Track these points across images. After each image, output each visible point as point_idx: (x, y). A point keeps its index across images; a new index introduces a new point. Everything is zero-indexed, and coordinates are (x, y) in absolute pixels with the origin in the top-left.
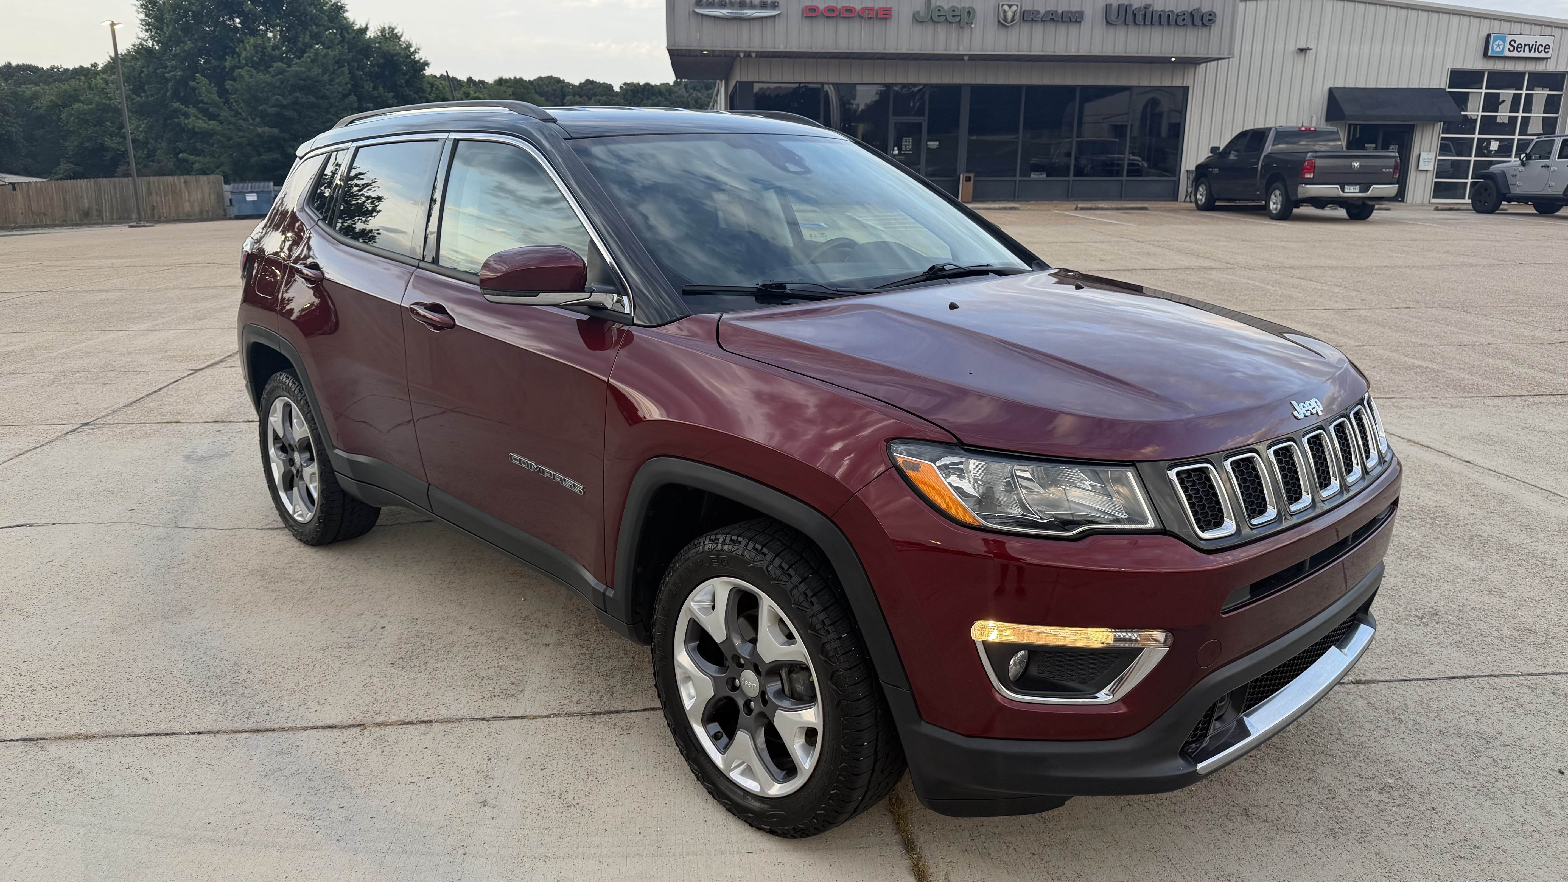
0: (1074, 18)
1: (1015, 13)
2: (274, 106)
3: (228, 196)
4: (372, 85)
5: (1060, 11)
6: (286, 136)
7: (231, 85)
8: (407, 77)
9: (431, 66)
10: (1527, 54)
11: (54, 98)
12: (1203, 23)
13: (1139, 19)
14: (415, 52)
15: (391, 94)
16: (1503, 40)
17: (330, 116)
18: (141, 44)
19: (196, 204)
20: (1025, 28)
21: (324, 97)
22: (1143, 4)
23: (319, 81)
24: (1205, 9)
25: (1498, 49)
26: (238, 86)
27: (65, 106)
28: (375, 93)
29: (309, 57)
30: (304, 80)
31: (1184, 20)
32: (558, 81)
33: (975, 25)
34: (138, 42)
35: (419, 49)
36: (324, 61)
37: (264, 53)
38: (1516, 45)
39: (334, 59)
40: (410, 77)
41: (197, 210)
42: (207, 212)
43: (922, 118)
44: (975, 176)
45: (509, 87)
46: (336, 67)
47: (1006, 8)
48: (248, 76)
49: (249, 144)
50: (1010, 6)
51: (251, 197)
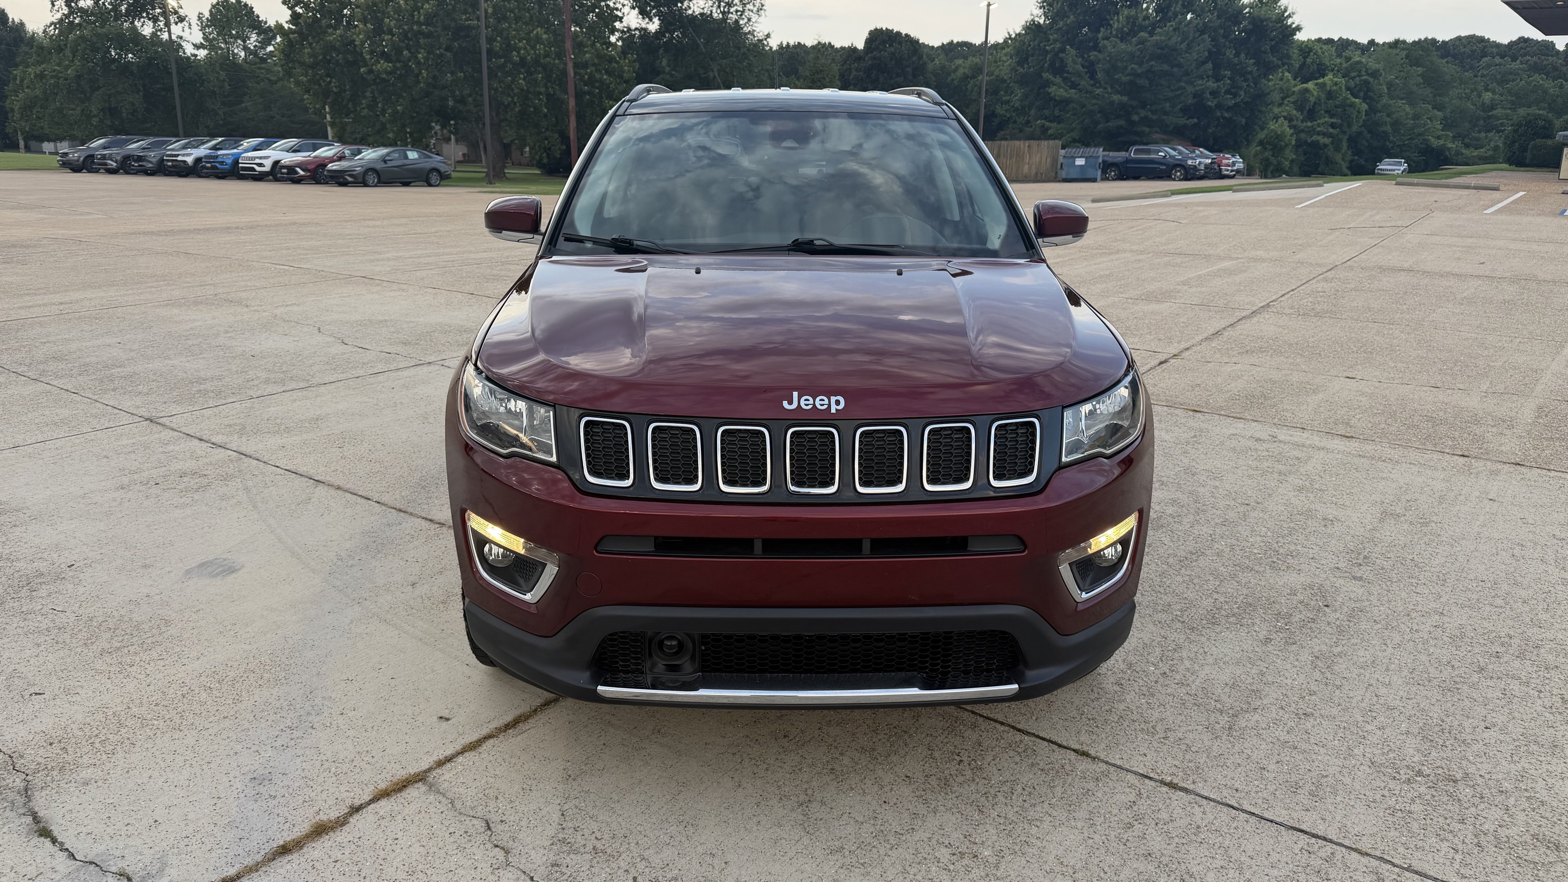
2: (1128, 75)
3: (1061, 159)
4: (1234, 52)
6: (1134, 103)
7: (1096, 56)
8: (1273, 43)
9: (1302, 31)
11: (966, 71)
14: (1289, 16)
15: (1252, 61)
17: (1183, 84)
18: (1033, 21)
19: (1034, 166)
21: (1179, 66)
23: (1175, 50)
26: (1101, 56)
27: (973, 77)
28: (1236, 60)
29: (1172, 26)
30: (1162, 49)
32: (1482, 40)
34: (1030, 18)
35: (1293, 14)
36: (1186, 29)
37: (1134, 24)
39: (1196, 27)
40: (1277, 43)
41: (1034, 171)
42: (1042, 174)
45: (1403, 49)
46: (1197, 35)
48: (1112, 47)
49: (1100, 112)
51: (1080, 162)
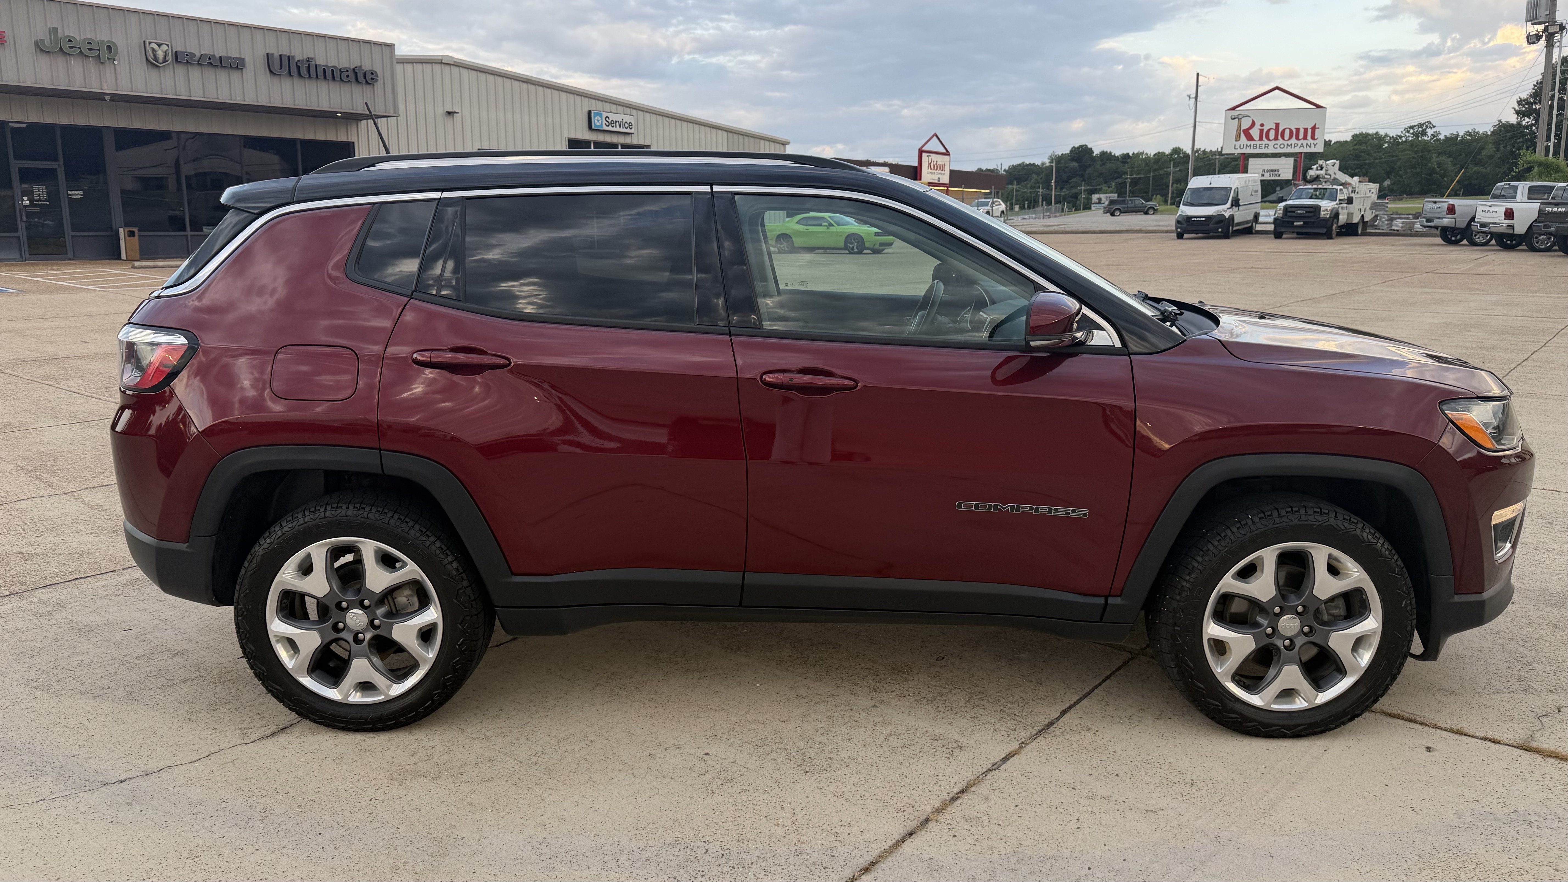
0: (236, 65)
1: (166, 52)
5: (218, 56)
10: (618, 129)
12: (366, 81)
13: (304, 71)
16: (601, 116)
20: (180, 70)
22: (305, 57)
24: (367, 67)
25: (598, 124)
31: (348, 76)
33: (119, 62)
38: (610, 121)
43: (57, 163)
44: (139, 231)
47: (155, 47)
50: (159, 45)
